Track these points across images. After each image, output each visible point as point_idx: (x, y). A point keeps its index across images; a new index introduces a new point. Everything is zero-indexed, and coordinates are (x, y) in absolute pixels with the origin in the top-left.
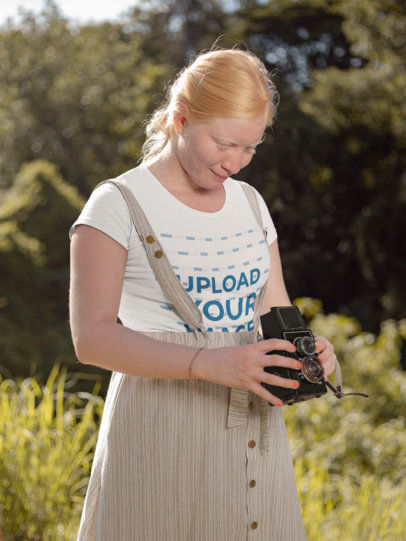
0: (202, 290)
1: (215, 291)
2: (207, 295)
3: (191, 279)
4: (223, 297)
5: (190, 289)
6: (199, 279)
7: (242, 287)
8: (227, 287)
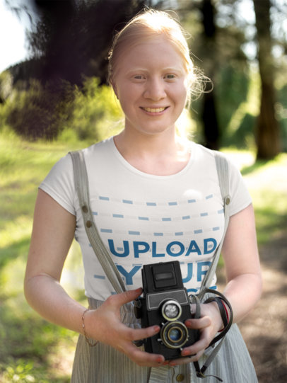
0: (140, 254)
1: (154, 255)
5: (126, 253)
7: (191, 254)
8: (173, 252)
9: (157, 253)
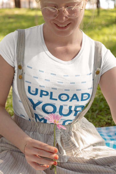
0: (43, 96)
2: (46, 100)
3: (37, 90)
4: (58, 103)
5: (36, 94)
6: (42, 91)
7: (73, 100)
8: (62, 99)
9: (53, 97)
